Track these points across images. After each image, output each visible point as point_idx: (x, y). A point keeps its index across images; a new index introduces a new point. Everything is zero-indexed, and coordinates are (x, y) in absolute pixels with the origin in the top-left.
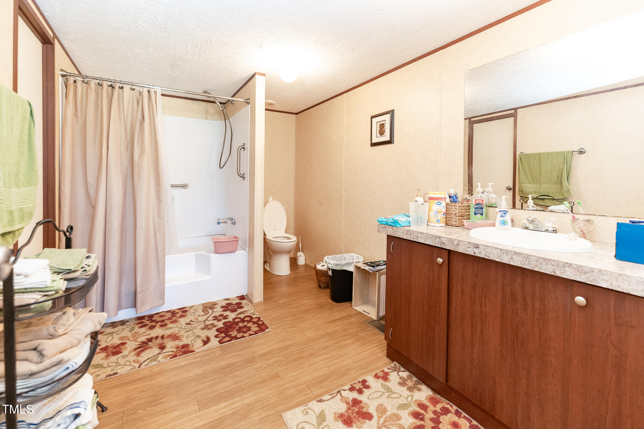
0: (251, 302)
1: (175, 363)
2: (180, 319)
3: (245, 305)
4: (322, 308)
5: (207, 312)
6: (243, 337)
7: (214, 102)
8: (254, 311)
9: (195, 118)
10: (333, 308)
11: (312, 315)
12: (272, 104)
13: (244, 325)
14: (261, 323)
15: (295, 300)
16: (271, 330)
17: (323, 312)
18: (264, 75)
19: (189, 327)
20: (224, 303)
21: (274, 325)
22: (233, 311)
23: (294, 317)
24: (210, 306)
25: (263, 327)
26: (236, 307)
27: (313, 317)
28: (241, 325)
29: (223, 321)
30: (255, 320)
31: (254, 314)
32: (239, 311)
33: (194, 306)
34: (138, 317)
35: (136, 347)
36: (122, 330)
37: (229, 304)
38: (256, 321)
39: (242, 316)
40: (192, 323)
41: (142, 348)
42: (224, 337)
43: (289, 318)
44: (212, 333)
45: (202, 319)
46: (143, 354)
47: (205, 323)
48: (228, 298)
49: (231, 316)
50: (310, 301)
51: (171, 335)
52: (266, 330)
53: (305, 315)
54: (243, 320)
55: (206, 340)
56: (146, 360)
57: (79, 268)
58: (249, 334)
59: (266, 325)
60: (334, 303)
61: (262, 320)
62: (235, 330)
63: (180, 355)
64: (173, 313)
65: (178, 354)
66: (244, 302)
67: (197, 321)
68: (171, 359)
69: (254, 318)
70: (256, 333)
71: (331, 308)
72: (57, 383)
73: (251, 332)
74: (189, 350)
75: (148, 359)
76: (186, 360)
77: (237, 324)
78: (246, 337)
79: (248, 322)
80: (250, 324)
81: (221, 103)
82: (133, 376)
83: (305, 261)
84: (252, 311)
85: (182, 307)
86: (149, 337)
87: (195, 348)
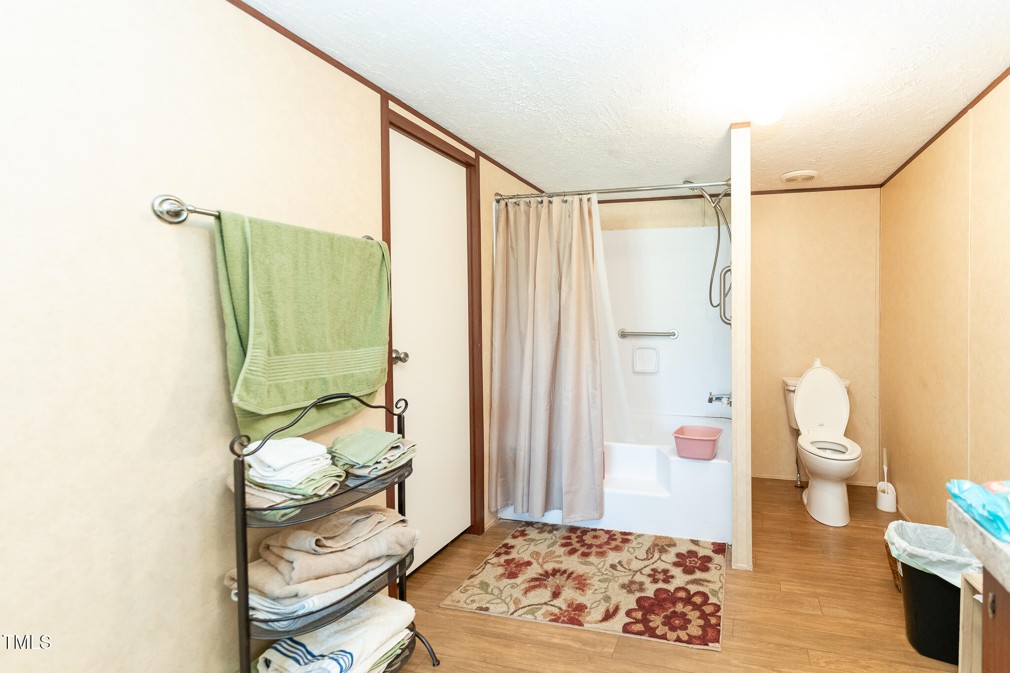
0: (729, 562)
1: (549, 633)
2: (610, 551)
3: (714, 566)
4: (869, 649)
5: (652, 555)
6: (664, 637)
7: (701, 196)
8: (722, 587)
9: (687, 226)
10: (902, 663)
11: (831, 655)
12: (811, 178)
13: (684, 610)
14: (713, 621)
15: (817, 596)
16: (720, 650)
17: (864, 663)
18: (747, 124)
19: (610, 574)
20: (683, 550)
21: (736, 639)
22: (688, 571)
23: (787, 642)
24: (662, 546)
25: (711, 633)
26: (698, 565)
27: (831, 663)
28: (679, 607)
29: (661, 585)
30: (708, 609)
31: (715, 593)
32: (698, 575)
33: (643, 535)
34: (573, 526)
35: (535, 576)
36: (543, 541)
37: (692, 554)
38: (708, 612)
39: (693, 588)
40: (619, 568)
41: (538, 583)
42: (638, 620)
43: (777, 639)
44: (629, 602)
45: (636, 565)
46: (532, 594)
47: (634, 575)
48: (699, 539)
49: (680, 579)
50: (851, 615)
51: (581, 576)
52: (710, 644)
53: (815, 647)
54: (688, 600)
55: (611, 610)
56: (526, 606)
57: (370, 464)
58: (678, 635)
59: (719, 631)
60: (912, 649)
61: (720, 617)
62: (662, 615)
63: (563, 622)
64: (611, 536)
65: (562, 618)
66: (718, 559)
67: (627, 568)
68: (550, 623)
69: (709, 604)
70: (691, 640)
71: (891, 662)
72: (293, 622)
73: (683, 635)
74: (579, 618)
75: (529, 606)
76: (563, 635)
77: (674, 601)
78: (669, 641)
79: (696, 607)
80: (693, 615)
81: (711, 196)
82: (498, 626)
83: (897, 503)
84: (715, 587)
85: (627, 532)
86: (557, 566)
87: (588, 619)
